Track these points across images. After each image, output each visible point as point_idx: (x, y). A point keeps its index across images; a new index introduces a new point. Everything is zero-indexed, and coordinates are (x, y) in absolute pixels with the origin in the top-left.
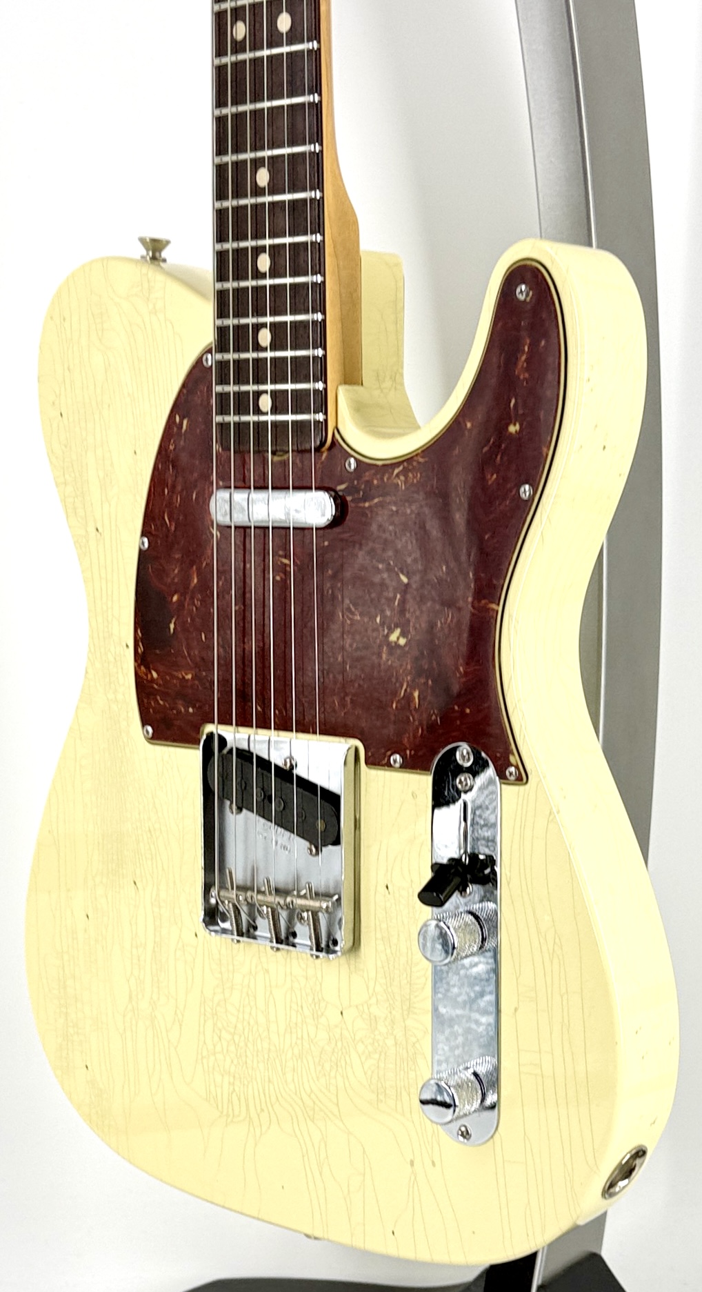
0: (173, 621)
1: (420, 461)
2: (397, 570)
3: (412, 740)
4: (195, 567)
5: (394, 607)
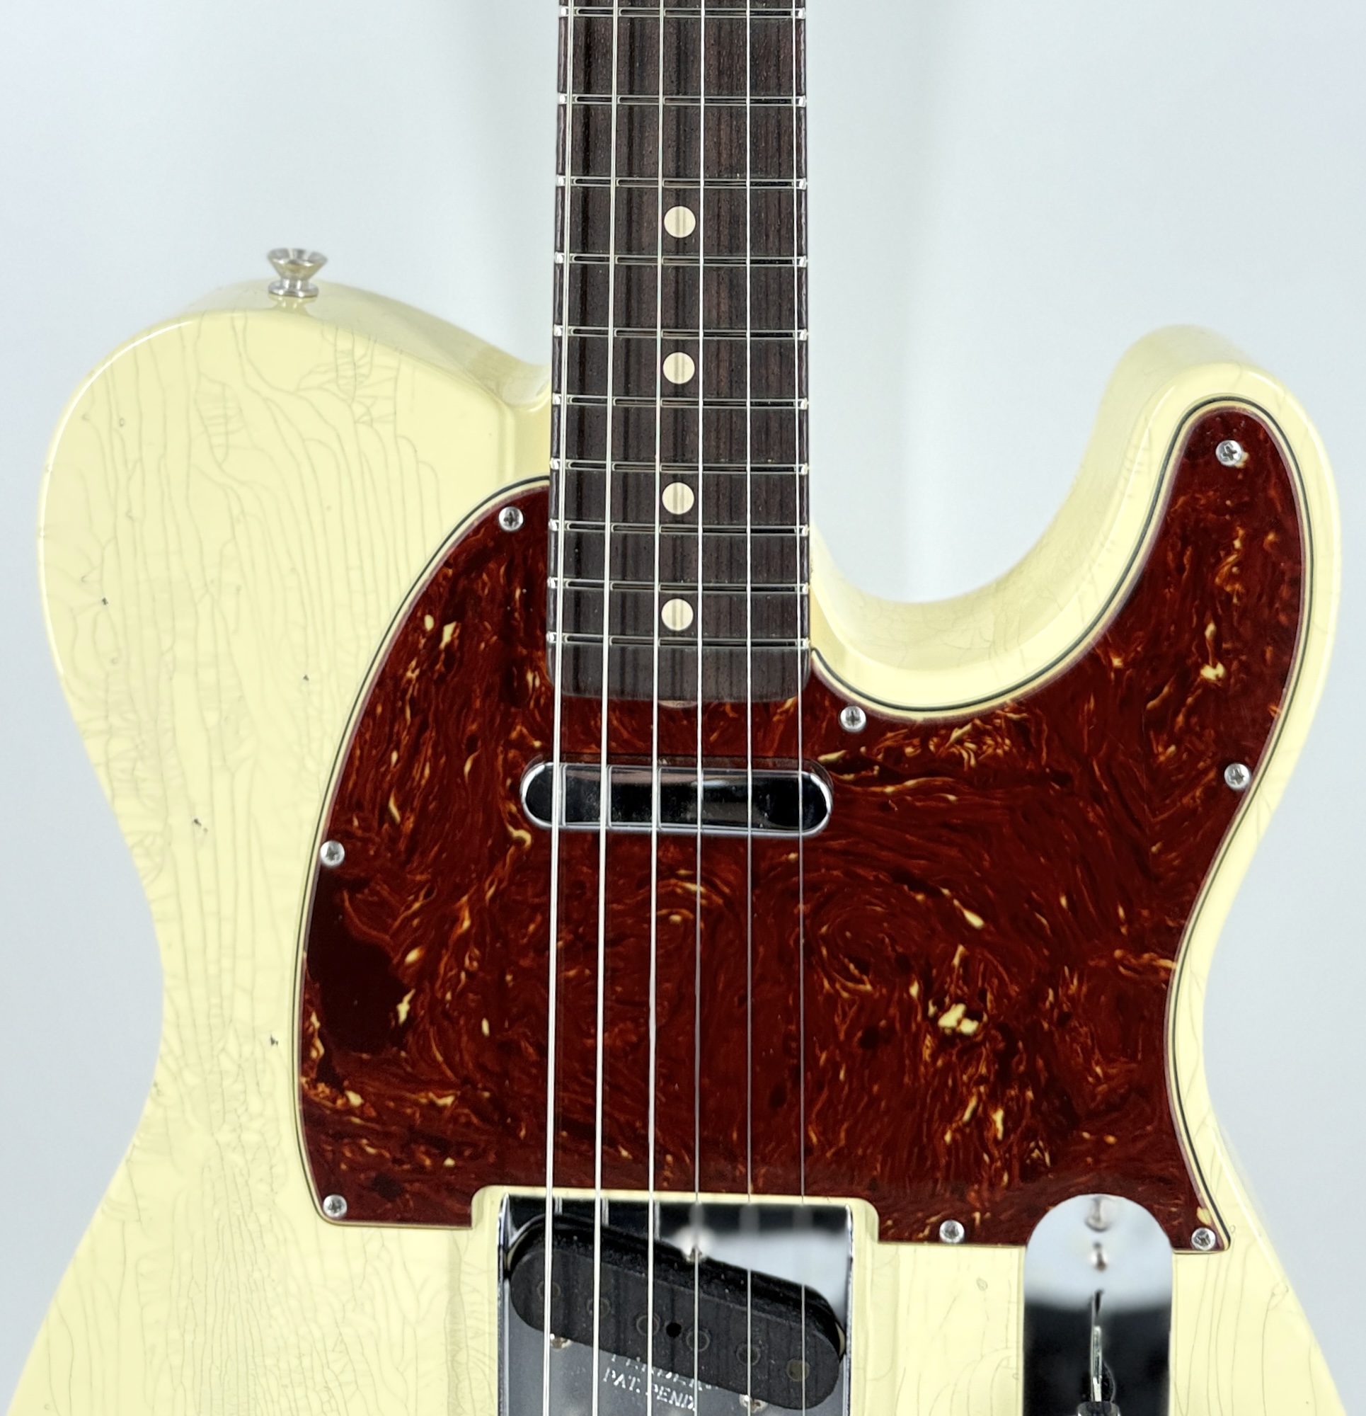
0: (407, 998)
1: (1007, 720)
2: (956, 903)
3: (986, 1194)
4: (465, 899)
5: (951, 968)
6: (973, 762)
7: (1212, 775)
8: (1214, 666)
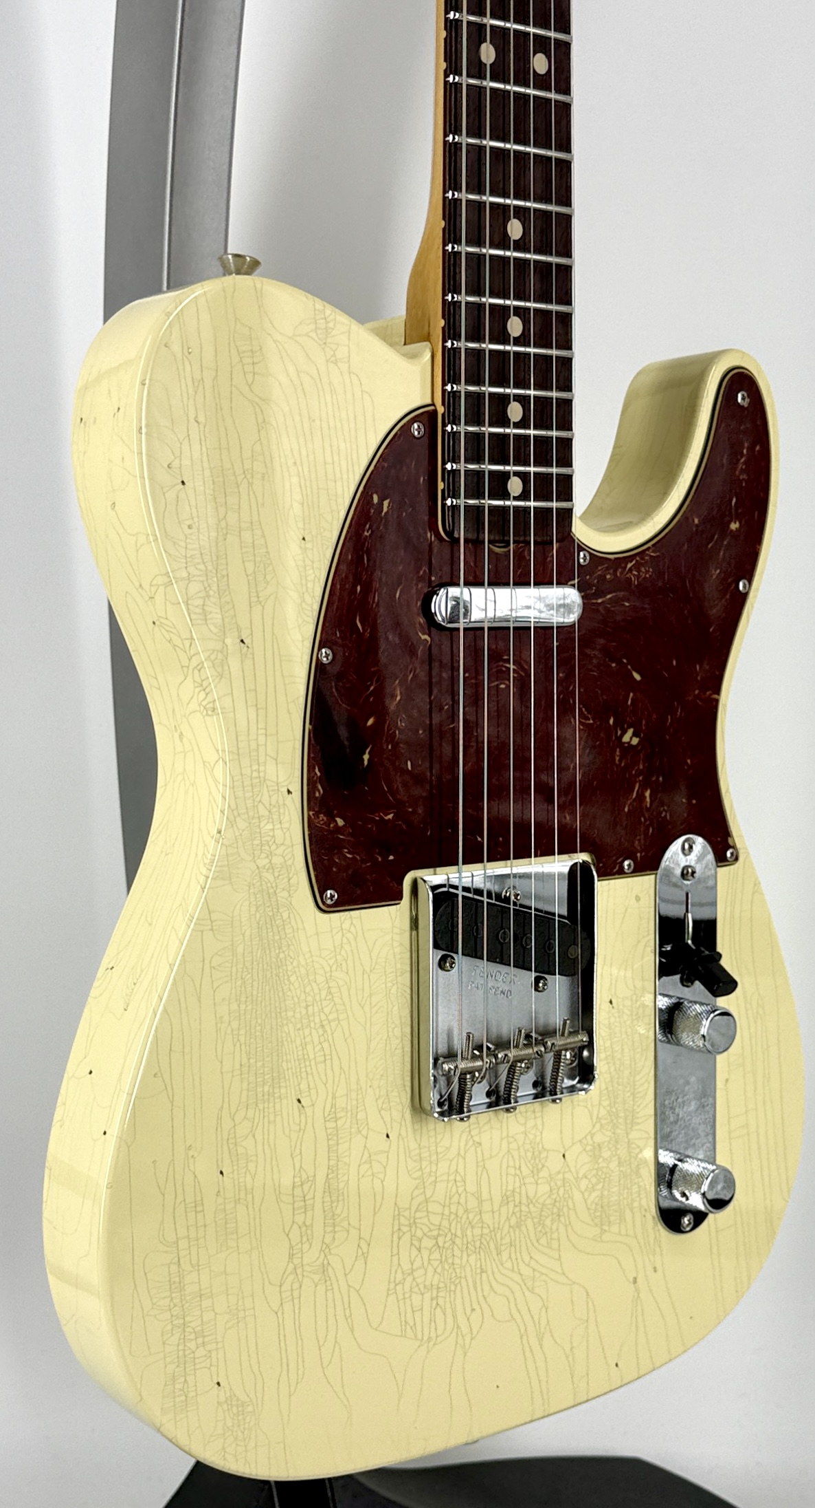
0: (368, 750)
1: (651, 556)
2: (629, 667)
3: (642, 841)
4: (397, 682)
5: (628, 706)
6: (636, 583)
7: (733, 586)
8: (735, 523)
